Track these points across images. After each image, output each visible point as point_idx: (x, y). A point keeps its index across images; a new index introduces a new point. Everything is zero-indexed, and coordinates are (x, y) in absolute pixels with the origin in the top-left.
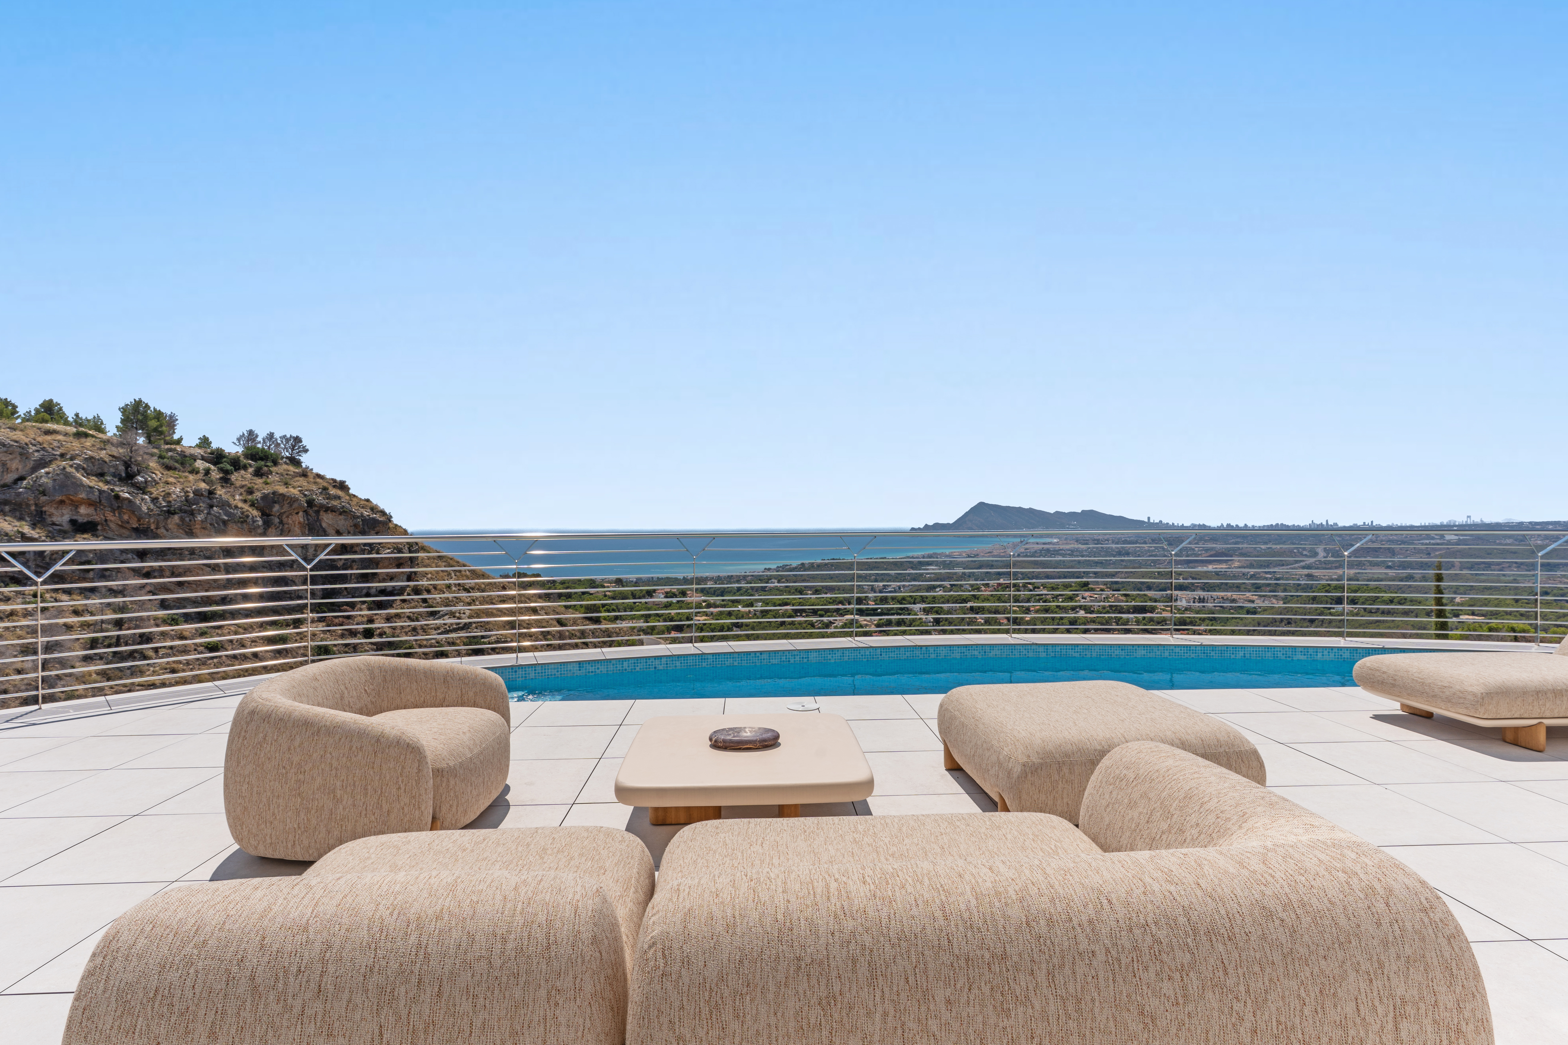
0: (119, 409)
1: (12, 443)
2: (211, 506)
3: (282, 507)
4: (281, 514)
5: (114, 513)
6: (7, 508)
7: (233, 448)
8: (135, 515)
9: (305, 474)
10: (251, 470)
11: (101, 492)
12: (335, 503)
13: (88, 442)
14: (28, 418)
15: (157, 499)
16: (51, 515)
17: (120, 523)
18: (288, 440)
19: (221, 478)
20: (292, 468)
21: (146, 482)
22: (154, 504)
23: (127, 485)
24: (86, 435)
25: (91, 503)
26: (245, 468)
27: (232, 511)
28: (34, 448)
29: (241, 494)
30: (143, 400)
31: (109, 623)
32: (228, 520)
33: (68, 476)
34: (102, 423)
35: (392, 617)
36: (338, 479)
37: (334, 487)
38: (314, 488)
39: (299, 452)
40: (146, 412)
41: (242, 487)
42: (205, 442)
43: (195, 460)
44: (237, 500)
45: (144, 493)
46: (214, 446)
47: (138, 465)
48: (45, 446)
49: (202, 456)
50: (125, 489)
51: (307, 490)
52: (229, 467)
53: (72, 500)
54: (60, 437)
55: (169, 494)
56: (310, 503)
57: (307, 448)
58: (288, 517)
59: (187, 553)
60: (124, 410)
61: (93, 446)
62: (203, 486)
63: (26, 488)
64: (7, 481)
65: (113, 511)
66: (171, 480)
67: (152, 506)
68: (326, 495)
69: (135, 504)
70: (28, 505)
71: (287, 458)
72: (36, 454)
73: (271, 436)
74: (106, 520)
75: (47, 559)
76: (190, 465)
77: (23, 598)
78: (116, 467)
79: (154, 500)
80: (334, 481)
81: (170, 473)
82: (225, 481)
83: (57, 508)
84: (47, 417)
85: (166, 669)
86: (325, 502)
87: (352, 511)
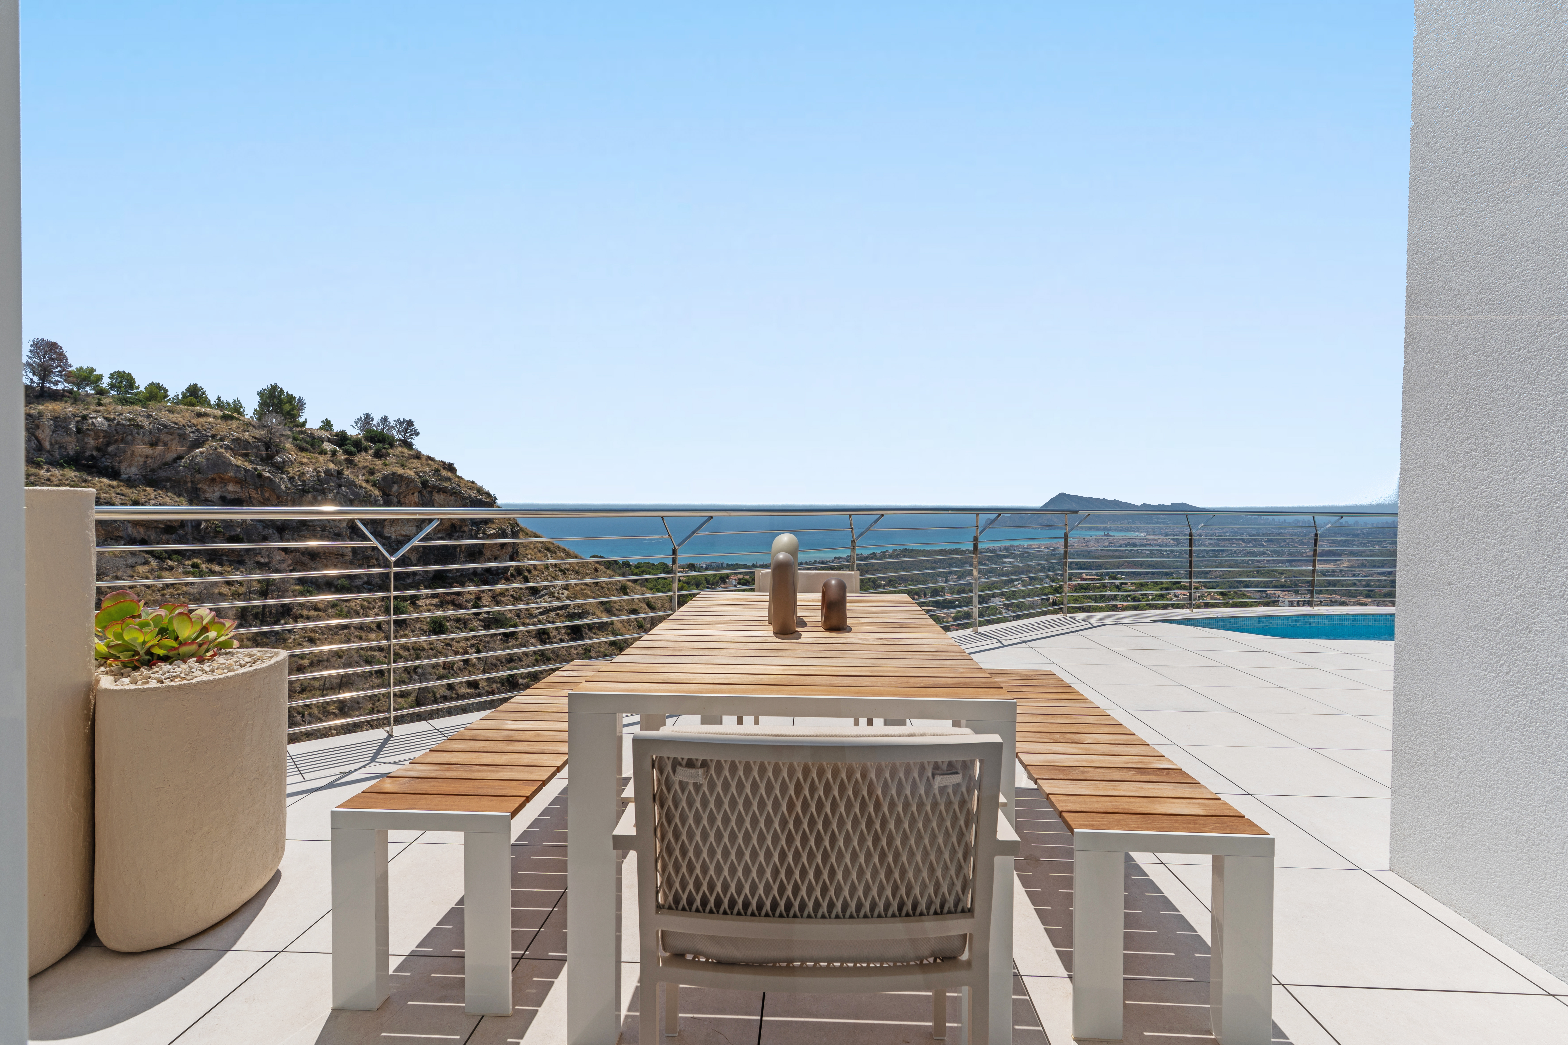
0: (258, 393)
1: (172, 425)
2: (340, 486)
3: (400, 487)
4: (399, 494)
5: (257, 491)
6: (168, 485)
7: (353, 432)
8: (275, 493)
9: (418, 456)
10: (371, 452)
11: (246, 470)
12: (446, 484)
13: (234, 424)
14: (177, 402)
15: (293, 478)
16: (204, 492)
17: (262, 500)
18: (401, 424)
19: (346, 460)
20: (406, 451)
21: (284, 462)
22: (291, 483)
23: (267, 464)
24: (232, 418)
25: (238, 482)
26: (366, 449)
27: (357, 490)
28: (190, 429)
29: (364, 475)
30: (278, 385)
31: (255, 594)
32: (354, 500)
33: (219, 456)
34: (241, 407)
35: (497, 596)
36: (447, 461)
37: (444, 468)
38: (427, 469)
39: (411, 435)
40: (280, 396)
41: (365, 468)
42: (327, 425)
43: (323, 442)
44: (360, 480)
45: (282, 473)
46: (336, 429)
47: (276, 446)
48: (199, 427)
49: (328, 438)
50: (267, 468)
51: (421, 472)
52: (353, 449)
53: (222, 478)
54: (211, 420)
55: (303, 474)
56: (425, 484)
57: (418, 431)
58: (405, 497)
59: (319, 529)
60: (261, 394)
61: (238, 428)
62: (332, 466)
63: (183, 466)
64: (168, 459)
65: (256, 489)
66: (305, 460)
67: (289, 485)
68: (438, 476)
69: (275, 482)
70: (186, 482)
71: (400, 440)
72: (192, 435)
73: (385, 419)
74: (250, 497)
75: (203, 532)
76: (319, 446)
77: (184, 568)
78: (258, 448)
79: (291, 479)
80: (444, 463)
81: (303, 454)
82: (350, 462)
83: (209, 486)
84: (194, 400)
85: (305, 638)
86: (437, 483)
87: (461, 493)
